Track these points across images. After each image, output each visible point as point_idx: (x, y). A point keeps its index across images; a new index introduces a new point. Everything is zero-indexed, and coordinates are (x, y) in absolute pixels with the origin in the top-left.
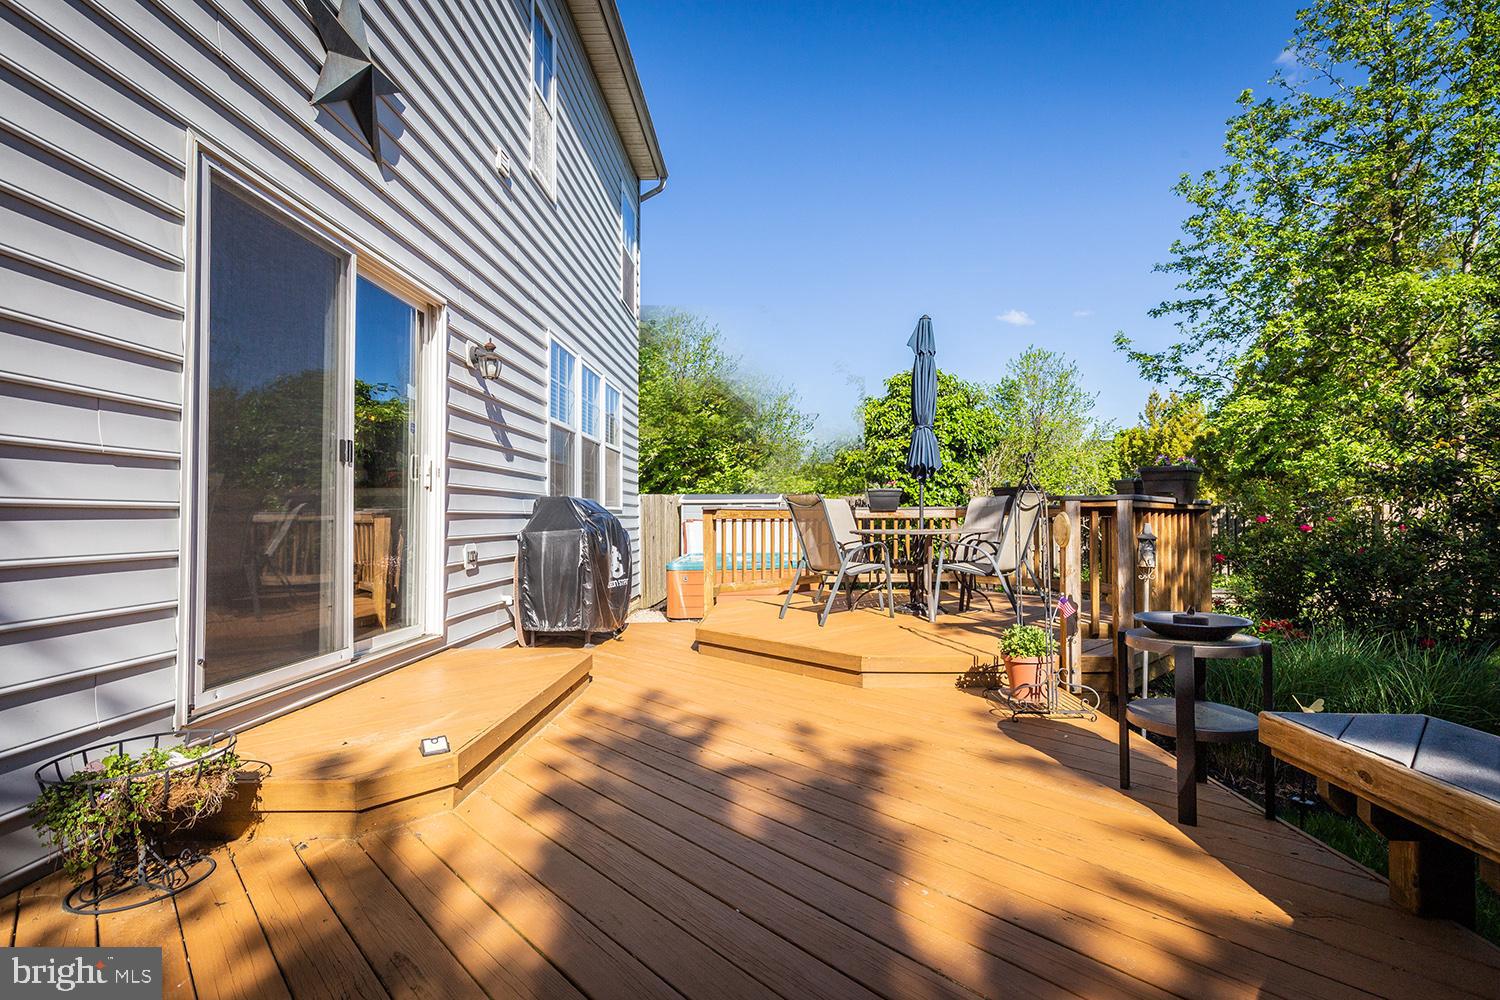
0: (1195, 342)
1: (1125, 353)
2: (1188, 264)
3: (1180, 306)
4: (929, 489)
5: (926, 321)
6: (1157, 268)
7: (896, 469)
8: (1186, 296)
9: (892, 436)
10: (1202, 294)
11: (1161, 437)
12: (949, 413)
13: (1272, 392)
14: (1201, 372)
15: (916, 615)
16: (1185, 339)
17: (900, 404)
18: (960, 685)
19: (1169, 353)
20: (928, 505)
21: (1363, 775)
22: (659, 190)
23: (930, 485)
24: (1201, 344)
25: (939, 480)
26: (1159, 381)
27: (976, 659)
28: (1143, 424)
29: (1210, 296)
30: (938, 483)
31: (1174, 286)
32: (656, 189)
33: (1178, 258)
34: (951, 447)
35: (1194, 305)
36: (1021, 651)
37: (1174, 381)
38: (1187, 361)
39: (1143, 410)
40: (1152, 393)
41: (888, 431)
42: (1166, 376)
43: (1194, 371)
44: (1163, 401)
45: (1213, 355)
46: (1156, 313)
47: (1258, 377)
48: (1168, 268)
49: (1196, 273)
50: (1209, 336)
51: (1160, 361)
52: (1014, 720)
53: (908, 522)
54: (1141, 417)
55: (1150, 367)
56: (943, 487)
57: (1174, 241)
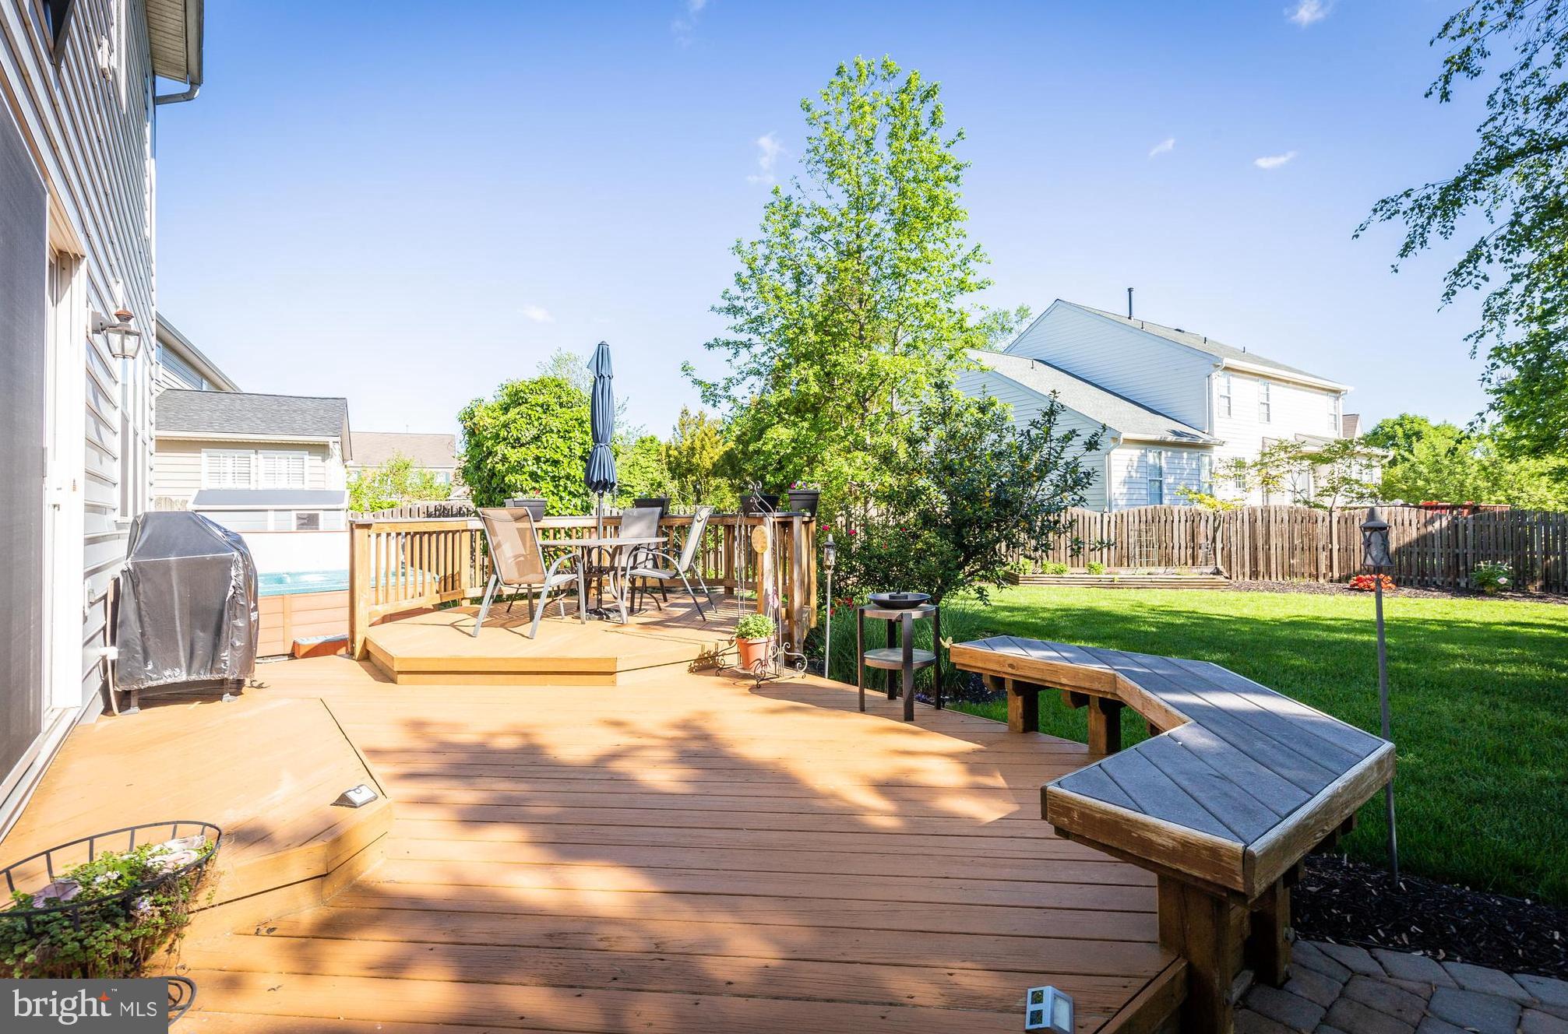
0: (741, 376)
1: (690, 379)
2: (733, 310)
3: (728, 344)
4: (561, 498)
5: (605, 347)
6: (713, 308)
7: (529, 479)
8: (733, 337)
9: (522, 445)
10: (743, 337)
11: (693, 449)
12: (580, 424)
13: (795, 424)
14: (744, 401)
15: (601, 619)
16: (733, 373)
17: (530, 412)
18: (691, 670)
19: (722, 385)
20: (560, 514)
21: (1011, 666)
22: (188, 97)
23: (563, 494)
24: (744, 379)
25: (572, 490)
26: (714, 405)
27: (703, 647)
28: (677, 436)
29: (750, 340)
30: (570, 493)
31: (724, 327)
32: (183, 95)
33: (726, 304)
34: (582, 458)
35: (737, 345)
36: (756, 634)
37: (725, 406)
38: (735, 391)
39: (676, 423)
40: (684, 408)
41: (518, 439)
42: (719, 402)
43: (740, 400)
44: (692, 417)
45: (753, 389)
46: (710, 346)
47: (784, 411)
48: (720, 310)
49: (740, 320)
50: (750, 373)
51: (715, 389)
52: (758, 687)
53: (563, 531)
54: (675, 429)
55: (707, 394)
56: (575, 496)
57: (724, 289)
